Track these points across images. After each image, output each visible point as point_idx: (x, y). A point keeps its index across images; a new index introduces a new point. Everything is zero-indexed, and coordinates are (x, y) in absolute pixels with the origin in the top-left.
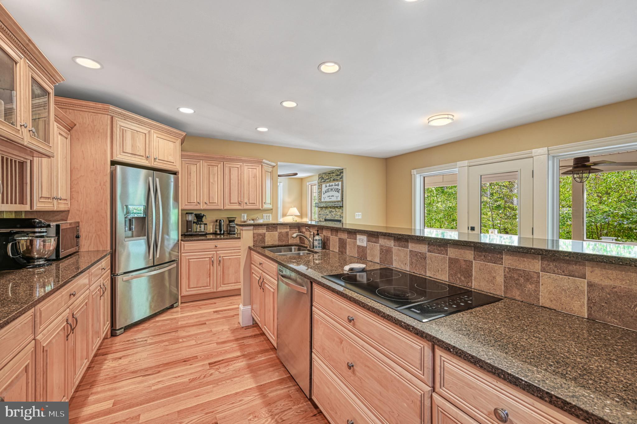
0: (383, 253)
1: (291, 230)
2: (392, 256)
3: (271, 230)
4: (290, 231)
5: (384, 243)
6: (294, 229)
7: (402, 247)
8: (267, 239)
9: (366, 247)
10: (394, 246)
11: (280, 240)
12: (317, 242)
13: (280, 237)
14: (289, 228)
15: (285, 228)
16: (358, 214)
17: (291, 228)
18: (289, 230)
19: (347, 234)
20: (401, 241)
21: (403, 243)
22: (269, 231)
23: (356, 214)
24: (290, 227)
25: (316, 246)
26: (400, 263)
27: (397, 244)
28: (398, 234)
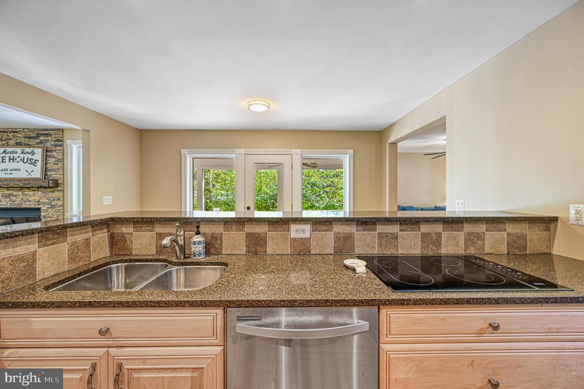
0: (340, 242)
1: (96, 233)
2: (354, 242)
3: (51, 242)
4: (93, 235)
5: (341, 230)
6: (100, 232)
7: (368, 231)
8: (39, 266)
9: (310, 238)
10: (356, 231)
11: (72, 258)
12: (201, 246)
13: (72, 254)
14: (91, 229)
15: (84, 231)
16: (107, 197)
17: (95, 230)
18: (91, 234)
19: (267, 226)
20: (367, 225)
21: (369, 227)
22: (45, 245)
23: (104, 198)
24: (92, 227)
25: (194, 253)
26: (365, 248)
27: (360, 228)
28: (371, 218)
